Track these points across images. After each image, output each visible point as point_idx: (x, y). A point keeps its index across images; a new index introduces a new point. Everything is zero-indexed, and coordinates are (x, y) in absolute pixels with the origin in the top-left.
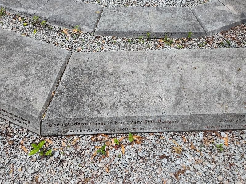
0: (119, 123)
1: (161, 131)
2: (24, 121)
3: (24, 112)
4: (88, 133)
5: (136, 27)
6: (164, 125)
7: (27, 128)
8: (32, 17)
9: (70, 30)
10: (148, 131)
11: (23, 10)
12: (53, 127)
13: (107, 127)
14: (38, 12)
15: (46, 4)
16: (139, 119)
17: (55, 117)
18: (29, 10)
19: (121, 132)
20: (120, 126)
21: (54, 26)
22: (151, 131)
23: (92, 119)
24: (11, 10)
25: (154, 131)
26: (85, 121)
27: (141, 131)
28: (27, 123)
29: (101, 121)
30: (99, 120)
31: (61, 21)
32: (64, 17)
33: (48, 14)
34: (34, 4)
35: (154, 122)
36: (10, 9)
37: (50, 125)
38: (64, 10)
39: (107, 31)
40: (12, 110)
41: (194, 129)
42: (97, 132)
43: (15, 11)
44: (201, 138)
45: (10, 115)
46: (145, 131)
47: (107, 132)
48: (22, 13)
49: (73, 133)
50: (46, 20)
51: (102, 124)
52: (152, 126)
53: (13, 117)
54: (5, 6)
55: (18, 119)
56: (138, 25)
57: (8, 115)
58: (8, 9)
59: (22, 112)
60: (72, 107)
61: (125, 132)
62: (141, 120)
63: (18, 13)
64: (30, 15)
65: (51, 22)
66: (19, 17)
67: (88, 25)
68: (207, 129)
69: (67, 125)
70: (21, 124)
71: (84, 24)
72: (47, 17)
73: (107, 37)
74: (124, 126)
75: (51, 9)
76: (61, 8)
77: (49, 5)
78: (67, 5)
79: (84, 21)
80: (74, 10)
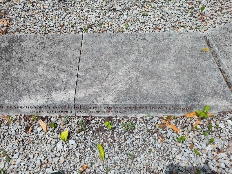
8: (69, 112)
11: (40, 100)
14: (81, 94)
15: (82, 64)
18: (54, 95)
21: (133, 115)
24: (10, 108)
32: (146, 87)
33: (107, 90)
34: (55, 74)
36: (5, 106)
38: (133, 68)
43: (21, 108)
48: (40, 107)
50: (109, 108)
63: (31, 110)
64: (64, 107)
67: (215, 93)
71: (205, 94)
72: (110, 100)
75: (103, 74)
76: (123, 65)
77: (90, 64)
78: (130, 53)
79: (197, 84)
80: (153, 60)
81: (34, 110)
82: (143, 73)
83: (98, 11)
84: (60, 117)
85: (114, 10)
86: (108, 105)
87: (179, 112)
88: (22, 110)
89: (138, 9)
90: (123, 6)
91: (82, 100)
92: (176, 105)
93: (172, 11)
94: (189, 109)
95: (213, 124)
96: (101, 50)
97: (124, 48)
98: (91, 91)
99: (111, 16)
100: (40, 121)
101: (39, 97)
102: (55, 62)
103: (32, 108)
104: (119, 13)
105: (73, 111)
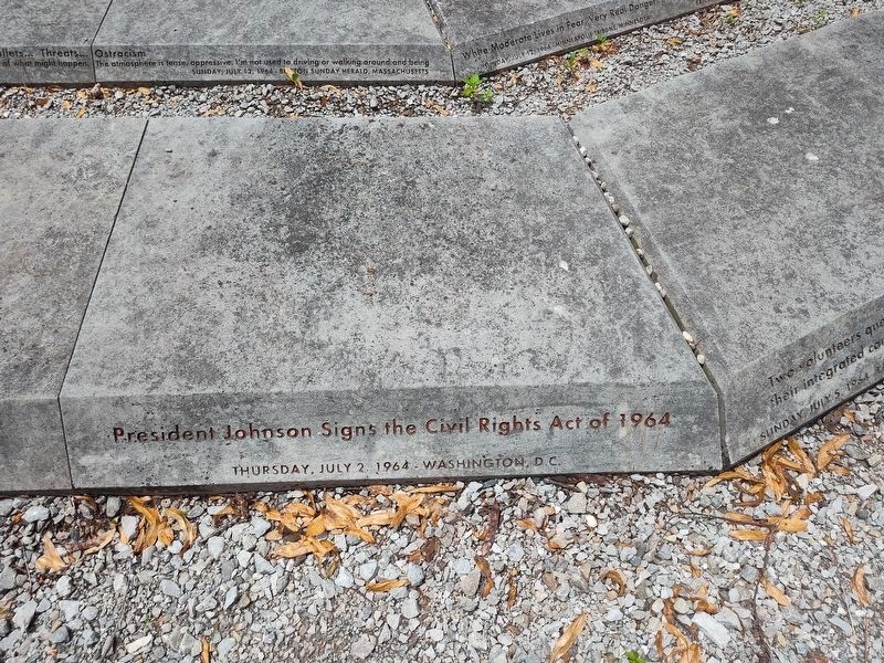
0: (573, 25)
1: (639, 25)
2: (417, 67)
3: (413, 47)
4: (530, 57)
6: (639, 12)
7: (425, 78)
10: (620, 30)
12: (472, 59)
13: (556, 38)
16: (600, 10)
17: (469, 38)
19: (580, 42)
20: (577, 31)
22: (623, 30)
23: (530, 26)
25: (628, 28)
26: (521, 35)
27: (610, 33)
28: (423, 67)
29: (545, 29)
30: (541, 26)
35: (623, 10)
37: (467, 55)
40: (387, 52)
41: (682, 12)
42: (544, 53)
44: (698, 21)
45: (383, 67)
46: (615, 32)
47: (559, 48)
49: (505, 65)
51: (548, 32)
52: (624, 18)
53: (391, 67)
55: (402, 67)
57: (380, 67)
59: (409, 48)
60: (486, 21)
61: (586, 40)
62: (605, 10)
68: (700, 6)
69: (494, 47)
70: (410, 77)
74: (583, 29)
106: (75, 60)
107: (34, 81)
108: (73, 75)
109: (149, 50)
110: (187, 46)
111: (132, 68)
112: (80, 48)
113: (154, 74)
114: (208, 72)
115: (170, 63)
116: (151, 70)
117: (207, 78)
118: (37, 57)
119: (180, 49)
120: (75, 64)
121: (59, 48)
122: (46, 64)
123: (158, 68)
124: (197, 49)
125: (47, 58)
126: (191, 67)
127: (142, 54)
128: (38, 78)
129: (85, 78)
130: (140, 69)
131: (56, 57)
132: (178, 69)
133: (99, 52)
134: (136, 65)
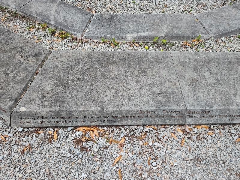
5: (236, 24)
8: (146, 40)
9: (189, 41)
11: (135, 35)
14: (150, 33)
15: (147, 24)
18: (140, 34)
21: (172, 42)
24: (122, 38)
31: (178, 35)
32: (176, 31)
33: (161, 32)
34: (137, 27)
36: (120, 38)
39: (221, 33)
43: (127, 38)
48: (135, 38)
50: (163, 38)
54: (113, 36)
56: (235, 22)
58: (118, 38)
63: (131, 39)
64: (144, 38)
65: (168, 39)
66: (134, 43)
67: (202, 33)
71: (199, 33)
72: (163, 35)
73: (222, 38)
75: (157, 27)
76: (165, 25)
77: (151, 24)
78: (166, 21)
79: (195, 30)
80: (177, 23)
81: (132, 39)
82: (174, 27)
83: (139, 10)
84: (143, 43)
85: (148, 10)
86: (162, 37)
87: (190, 40)
88: (127, 39)
89: (160, 10)
90: (152, 8)
91: (152, 35)
92: (189, 37)
93: (177, 12)
94: (193, 38)
95: (203, 43)
96: (153, 20)
97: (163, 19)
98: (154, 33)
99: (147, 13)
100: (135, 44)
101: (134, 34)
102: (135, 23)
103: (131, 38)
104: (151, 11)
105: (148, 40)
106: (178, 115)
107: (157, 124)
108: (176, 121)
109: (212, 111)
110: (229, 109)
111: (203, 118)
112: (181, 110)
113: (212, 121)
114: (237, 119)
115: (220, 116)
116: (211, 119)
117: (235, 122)
118: (161, 114)
119: (226, 110)
120: (177, 116)
121: (172, 110)
122: (164, 116)
123: (214, 118)
124: (233, 110)
125: (165, 114)
126: (229, 118)
127: (209, 112)
128: (159, 122)
129: (181, 122)
130: (207, 119)
131: (170, 113)
132: (223, 118)
133: (190, 112)
134: (205, 117)
